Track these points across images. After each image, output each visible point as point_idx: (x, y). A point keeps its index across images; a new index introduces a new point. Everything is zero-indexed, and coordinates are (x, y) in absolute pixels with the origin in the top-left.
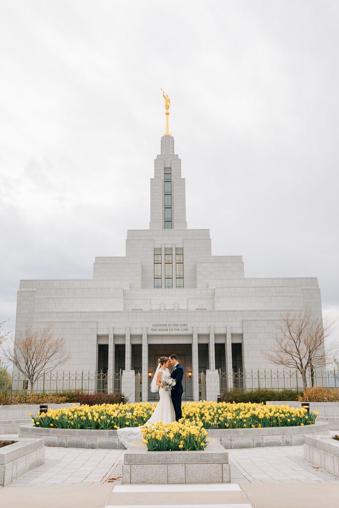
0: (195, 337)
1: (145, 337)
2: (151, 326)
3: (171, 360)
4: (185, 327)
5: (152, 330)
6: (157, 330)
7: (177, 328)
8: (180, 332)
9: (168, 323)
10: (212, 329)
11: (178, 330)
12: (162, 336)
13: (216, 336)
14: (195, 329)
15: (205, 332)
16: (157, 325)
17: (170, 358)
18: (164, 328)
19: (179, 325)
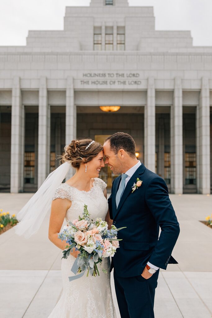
0: (151, 94)
1: (70, 94)
2: (81, 76)
3: (111, 154)
4: (134, 79)
5: (83, 82)
6: (90, 83)
7: (121, 79)
8: (127, 87)
9: (107, 72)
10: (178, 82)
11: (124, 83)
12: (98, 92)
13: (186, 93)
14: (151, 82)
15: (167, 86)
16: (91, 75)
17: (107, 144)
18: (101, 79)
19: (125, 75)
